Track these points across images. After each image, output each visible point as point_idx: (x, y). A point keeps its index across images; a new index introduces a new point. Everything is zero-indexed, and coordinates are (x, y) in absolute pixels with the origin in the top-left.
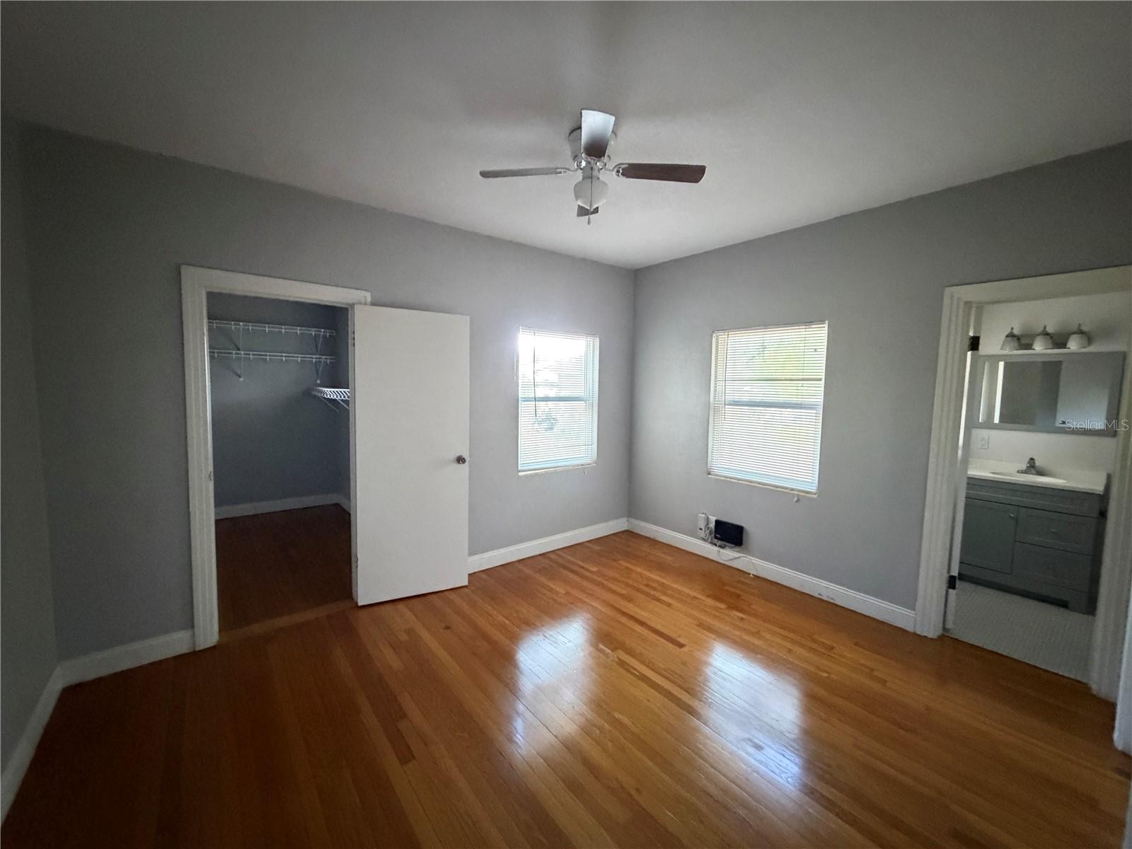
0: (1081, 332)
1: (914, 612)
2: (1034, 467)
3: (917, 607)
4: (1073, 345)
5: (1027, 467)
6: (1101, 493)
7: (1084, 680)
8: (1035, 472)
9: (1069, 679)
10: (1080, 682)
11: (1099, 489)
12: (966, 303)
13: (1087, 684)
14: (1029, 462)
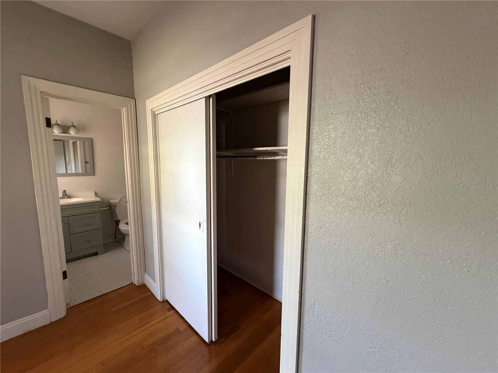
0: (74, 127)
1: (47, 310)
2: (66, 195)
3: (49, 305)
4: (72, 132)
5: (63, 195)
6: (100, 201)
7: (130, 282)
8: (67, 197)
9: (126, 286)
10: (130, 284)
11: (98, 199)
12: (41, 92)
13: (132, 283)
14: (63, 192)
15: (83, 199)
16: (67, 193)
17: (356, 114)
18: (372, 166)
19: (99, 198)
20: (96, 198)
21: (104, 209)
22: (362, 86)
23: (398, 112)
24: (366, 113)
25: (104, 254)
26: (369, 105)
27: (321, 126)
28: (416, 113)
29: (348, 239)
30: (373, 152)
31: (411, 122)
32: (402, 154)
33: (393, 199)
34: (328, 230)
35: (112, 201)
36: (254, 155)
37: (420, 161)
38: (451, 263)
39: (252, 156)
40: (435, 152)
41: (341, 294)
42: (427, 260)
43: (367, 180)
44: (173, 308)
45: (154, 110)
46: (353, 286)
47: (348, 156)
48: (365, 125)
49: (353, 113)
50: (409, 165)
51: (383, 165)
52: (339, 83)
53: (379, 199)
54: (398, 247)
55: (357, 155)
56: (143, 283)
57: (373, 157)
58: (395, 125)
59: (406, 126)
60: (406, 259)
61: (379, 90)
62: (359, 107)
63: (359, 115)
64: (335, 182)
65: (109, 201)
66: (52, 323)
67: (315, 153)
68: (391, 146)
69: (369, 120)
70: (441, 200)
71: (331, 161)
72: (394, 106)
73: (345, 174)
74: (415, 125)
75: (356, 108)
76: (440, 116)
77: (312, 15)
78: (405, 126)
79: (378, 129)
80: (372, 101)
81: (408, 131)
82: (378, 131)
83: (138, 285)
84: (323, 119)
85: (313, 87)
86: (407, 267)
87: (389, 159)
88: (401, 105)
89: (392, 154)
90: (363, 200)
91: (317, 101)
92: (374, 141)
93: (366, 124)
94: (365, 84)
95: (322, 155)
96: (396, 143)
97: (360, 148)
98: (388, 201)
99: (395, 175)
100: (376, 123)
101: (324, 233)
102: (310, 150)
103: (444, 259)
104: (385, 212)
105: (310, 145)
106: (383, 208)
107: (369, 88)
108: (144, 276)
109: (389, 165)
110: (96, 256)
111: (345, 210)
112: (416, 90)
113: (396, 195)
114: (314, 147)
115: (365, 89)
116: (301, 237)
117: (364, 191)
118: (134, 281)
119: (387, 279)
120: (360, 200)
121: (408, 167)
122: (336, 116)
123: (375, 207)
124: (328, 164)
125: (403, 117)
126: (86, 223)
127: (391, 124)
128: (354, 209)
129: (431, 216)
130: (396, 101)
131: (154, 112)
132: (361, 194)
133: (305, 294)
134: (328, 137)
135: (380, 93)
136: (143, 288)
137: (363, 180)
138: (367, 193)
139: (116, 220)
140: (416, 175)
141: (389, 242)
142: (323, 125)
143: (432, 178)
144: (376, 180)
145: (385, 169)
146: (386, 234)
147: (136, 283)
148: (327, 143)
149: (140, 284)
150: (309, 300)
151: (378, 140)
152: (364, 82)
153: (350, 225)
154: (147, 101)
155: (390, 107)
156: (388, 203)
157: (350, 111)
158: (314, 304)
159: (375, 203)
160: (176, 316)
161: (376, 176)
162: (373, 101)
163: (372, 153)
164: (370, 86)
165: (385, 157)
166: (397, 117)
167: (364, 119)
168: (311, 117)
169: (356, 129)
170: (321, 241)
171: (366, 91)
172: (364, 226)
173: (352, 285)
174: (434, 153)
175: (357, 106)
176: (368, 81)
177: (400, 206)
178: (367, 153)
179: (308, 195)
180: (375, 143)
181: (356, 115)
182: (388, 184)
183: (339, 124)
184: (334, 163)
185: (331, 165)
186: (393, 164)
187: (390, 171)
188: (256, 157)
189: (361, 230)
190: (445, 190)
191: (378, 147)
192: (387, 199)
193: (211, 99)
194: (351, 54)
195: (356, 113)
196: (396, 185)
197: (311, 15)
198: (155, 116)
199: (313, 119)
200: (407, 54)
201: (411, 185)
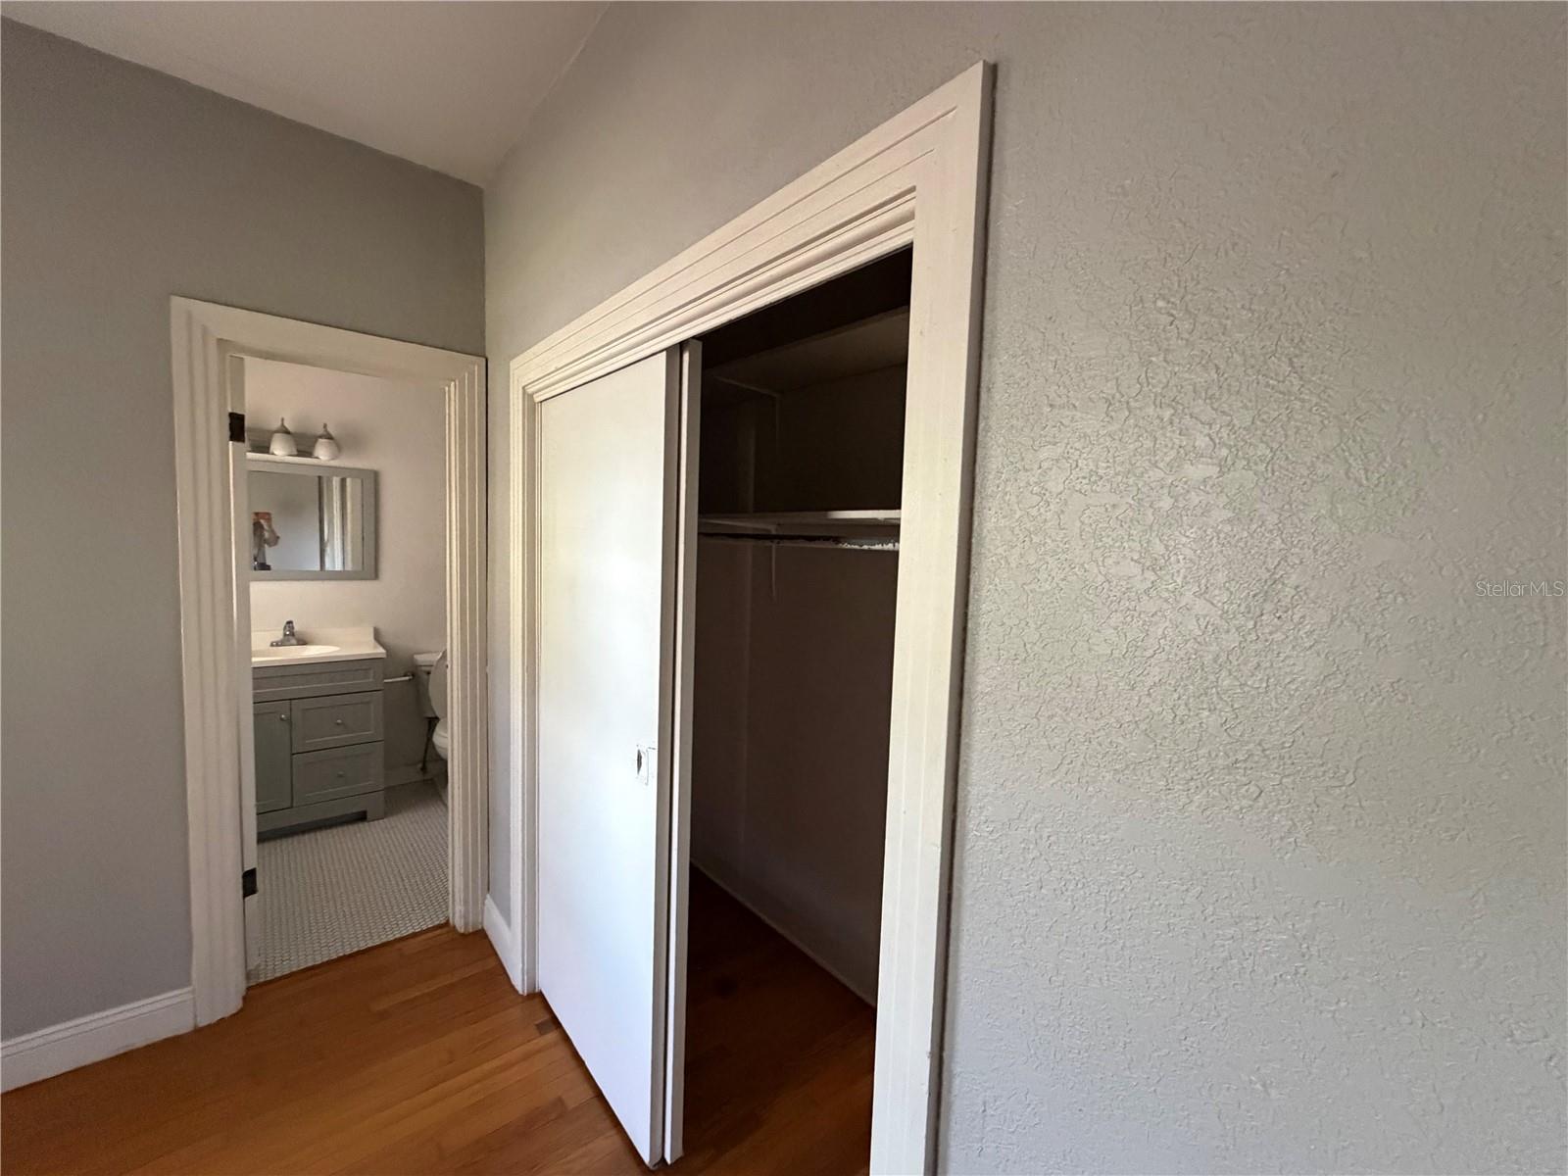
1: (190, 989)
2: (293, 634)
3: (194, 975)
4: (323, 454)
5: (285, 635)
6: (384, 656)
7: (442, 920)
8: (294, 641)
9: (428, 930)
10: (440, 926)
11: (380, 651)
12: (220, 341)
13: (447, 923)
14: (285, 627)
15: (337, 649)
16: (297, 628)
17: (1140, 409)
18: (1200, 606)
19: (384, 648)
20: (375, 647)
21: (399, 679)
22: (1161, 304)
23: (1303, 401)
24: (1178, 403)
25: (385, 820)
26: (1187, 375)
27: (1015, 450)
28: (1380, 407)
29: (1109, 883)
30: (1202, 552)
31: (1354, 441)
32: (1322, 568)
33: (1287, 745)
34: (1037, 836)
35: (420, 659)
36: (833, 535)
37: (1400, 599)
38: (1551, 1058)
39: (827, 539)
40: (1463, 568)
41: (1084, 1095)
42: (1439, 1025)
43: (1182, 659)
44: (555, 1022)
45: (530, 390)
46: (1128, 1073)
47: (1109, 561)
48: (1172, 448)
49: (1128, 403)
50: (1352, 615)
51: (1243, 605)
52: (1078, 294)
53: (1228, 740)
54: (1308, 948)
55: (1142, 560)
56: (480, 927)
57: (1202, 572)
58: (1290, 451)
59: (1337, 456)
60: (1343, 1004)
61: (1227, 318)
62: (1150, 380)
63: (1151, 410)
64: (1062, 659)
65: (413, 657)
66: (198, 1031)
67: (992, 548)
68: (1275, 533)
69: (1187, 429)
70: (1499, 775)
71: (1047, 580)
72: (1285, 378)
73: (1099, 631)
74: (1372, 455)
75: (1138, 386)
76: (1484, 420)
77: (984, 61)
78: (1333, 456)
79: (1223, 467)
80: (1198, 360)
81: (1344, 477)
82: (1221, 473)
83: (462, 931)
84: (1020, 423)
85: (987, 311)
86: (1349, 1038)
87: (1269, 583)
88: (1313, 374)
89: (1279, 563)
90: (1165, 738)
91: (1001, 361)
92: (1209, 511)
93: (1176, 447)
94: (1172, 296)
95: (1016, 551)
96: (1296, 521)
97: (1154, 534)
98: (1264, 750)
99: (1294, 647)
100: (1217, 441)
101: (1023, 845)
102: (975, 534)
103: (1517, 1033)
104: (1254, 796)
105: (976, 518)
106: (1244, 779)
107: (1187, 311)
108: (483, 904)
109: (1268, 607)
110: (361, 825)
111: (1099, 766)
112: (1376, 315)
113: (1299, 733)
114: (990, 521)
115: (1172, 315)
116: (940, 850)
117: (1171, 704)
118: (453, 919)
119: (1263, 1071)
120: (1156, 735)
121: (1345, 623)
122: (1068, 413)
123: (1212, 770)
124: (1038, 590)
125: (1322, 422)
126: (339, 721)
127: (1275, 446)
128: (1134, 769)
129: (1453, 838)
130: (1295, 360)
131: (531, 396)
132: (1160, 714)
133: (953, 1065)
134: (1036, 489)
135: (1228, 327)
136: (479, 941)
137: (1168, 660)
138: (1181, 711)
139: (430, 716)
140: (1381, 658)
141: (1270, 919)
142: (1020, 446)
143: (1453, 675)
144: (1215, 662)
145: (1252, 623)
146: (1258, 885)
147: (459, 923)
148: (1034, 512)
149: (471, 931)
150: (967, 1093)
151: (1224, 507)
152: (1169, 289)
153: (1118, 828)
154: (513, 364)
155: (1271, 382)
156: (1265, 760)
157: (1118, 395)
158: (984, 1111)
159: (1213, 755)
160: (561, 1052)
161: (1214, 648)
162: (1202, 358)
163: (1200, 557)
164: (1190, 305)
165: (1254, 576)
166: (1296, 421)
167: (1169, 428)
168: (981, 417)
169: (1138, 464)
170: (1010, 876)
171: (1176, 322)
172: (1171, 842)
173: (1125, 1069)
174: (1461, 574)
175: (1143, 376)
176: (1183, 284)
177: (1316, 777)
178: (1181, 557)
179: (965, 696)
180: (1210, 516)
181: (1138, 411)
182: (1264, 685)
183: (1077, 445)
184: (1058, 584)
185: (1047, 591)
186: (1283, 604)
187: (1271, 633)
188: (837, 540)
189: (1159, 853)
190: (1515, 731)
191: (1222, 536)
192: (1260, 744)
193: (686, 356)
194: (1119, 190)
195: (1137, 405)
196: (1296, 690)
197: (981, 63)
198: (532, 409)
199: (986, 425)
200: (1333, 176)
201: (1362, 695)
